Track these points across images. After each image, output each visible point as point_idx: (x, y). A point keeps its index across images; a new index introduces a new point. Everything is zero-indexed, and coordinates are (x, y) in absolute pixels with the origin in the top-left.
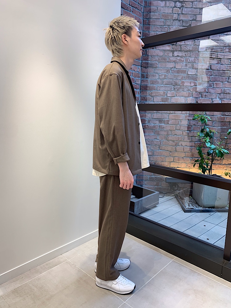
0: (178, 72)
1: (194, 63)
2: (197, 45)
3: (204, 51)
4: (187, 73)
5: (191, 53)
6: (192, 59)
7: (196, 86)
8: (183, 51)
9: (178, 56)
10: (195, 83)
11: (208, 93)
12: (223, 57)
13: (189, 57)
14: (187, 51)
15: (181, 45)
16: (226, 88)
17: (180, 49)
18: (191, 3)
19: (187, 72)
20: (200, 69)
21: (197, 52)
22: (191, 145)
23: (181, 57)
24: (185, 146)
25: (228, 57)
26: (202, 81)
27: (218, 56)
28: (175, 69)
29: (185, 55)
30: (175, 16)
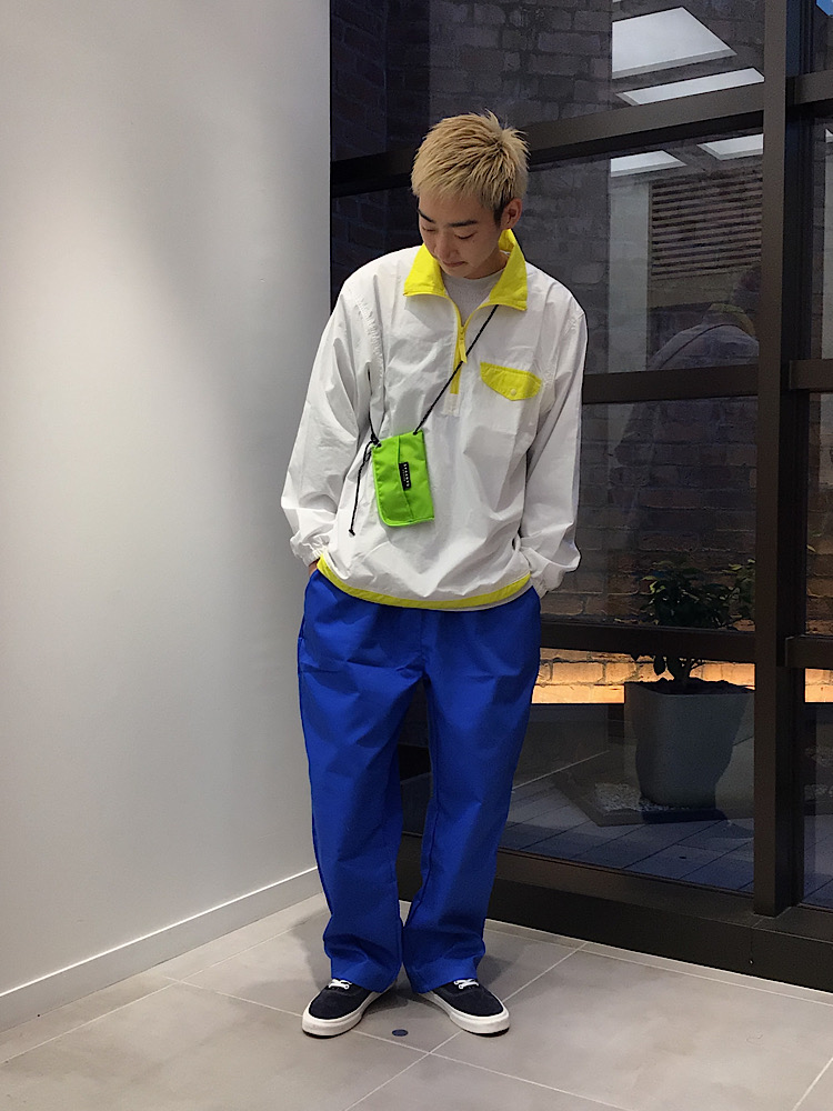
2: (602, 171)
5: (578, 202)
6: (583, 224)
9: (529, 212)
13: (573, 216)
14: (563, 194)
15: (539, 172)
17: (535, 186)
18: (569, 16)
20: (618, 262)
21: (602, 198)
23: (543, 216)
26: (628, 308)
29: (557, 207)
30: (512, 61)
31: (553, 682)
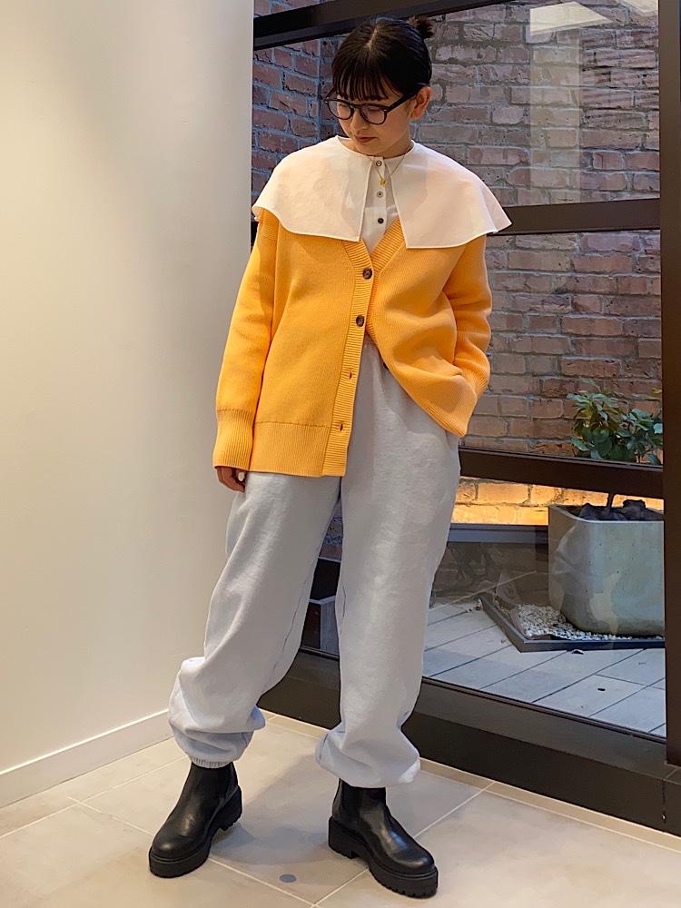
0: (457, 116)
1: (514, 84)
2: (520, 23)
3: (545, 43)
4: (488, 121)
5: (498, 50)
6: (503, 71)
7: (527, 164)
8: (472, 42)
9: (452, 61)
10: (520, 154)
11: (571, 188)
12: (615, 62)
13: (493, 63)
14: (484, 44)
15: (461, 24)
16: (640, 173)
17: (457, 37)
19: (488, 116)
20: (538, 105)
21: (521, 46)
22: (527, 390)
23: (464, 64)
24: (504, 391)
25: (635, 63)
26: (548, 147)
27: (597, 57)
28: (445, 108)
29: (479, 56)
31: (479, 501)
